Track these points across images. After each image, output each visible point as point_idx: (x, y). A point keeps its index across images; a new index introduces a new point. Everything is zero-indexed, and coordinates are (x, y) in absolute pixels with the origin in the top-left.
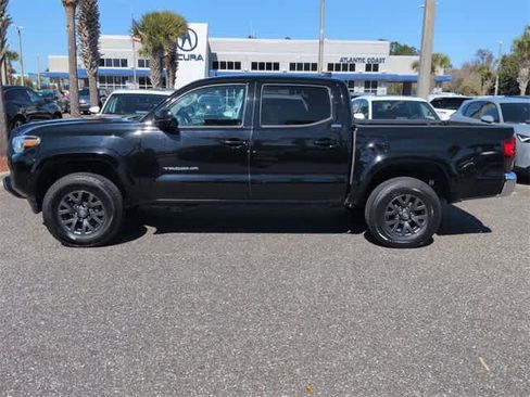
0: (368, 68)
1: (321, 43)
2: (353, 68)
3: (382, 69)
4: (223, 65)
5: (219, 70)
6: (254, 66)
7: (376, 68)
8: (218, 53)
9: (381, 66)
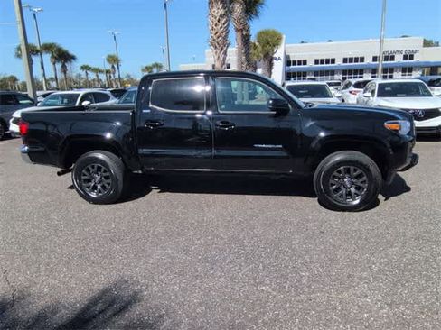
0: (405, 58)
1: (382, 41)
2: (392, 58)
3: (418, 58)
4: (294, 63)
5: (292, 66)
6: (317, 62)
7: (412, 57)
8: (291, 55)
9: (415, 56)
